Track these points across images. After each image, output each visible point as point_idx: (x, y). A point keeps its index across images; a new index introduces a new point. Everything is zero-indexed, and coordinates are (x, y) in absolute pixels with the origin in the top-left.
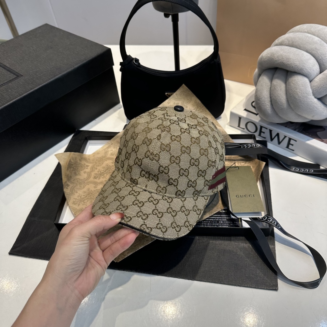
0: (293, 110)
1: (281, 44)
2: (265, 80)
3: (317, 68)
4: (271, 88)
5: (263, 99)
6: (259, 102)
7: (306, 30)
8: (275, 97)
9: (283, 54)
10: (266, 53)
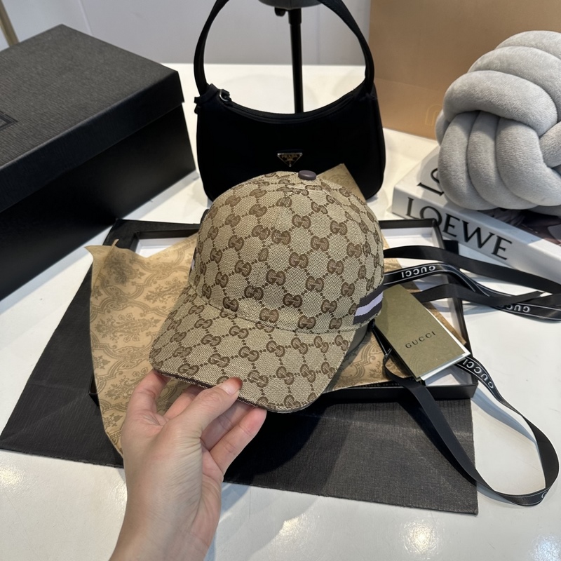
0: (507, 189)
1: (487, 68)
2: (457, 133)
3: (552, 112)
4: (467, 147)
5: (453, 167)
6: (445, 172)
7: (533, 43)
8: (476, 164)
9: (492, 86)
10: (460, 84)
